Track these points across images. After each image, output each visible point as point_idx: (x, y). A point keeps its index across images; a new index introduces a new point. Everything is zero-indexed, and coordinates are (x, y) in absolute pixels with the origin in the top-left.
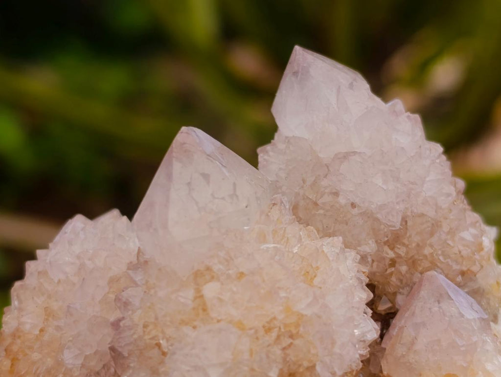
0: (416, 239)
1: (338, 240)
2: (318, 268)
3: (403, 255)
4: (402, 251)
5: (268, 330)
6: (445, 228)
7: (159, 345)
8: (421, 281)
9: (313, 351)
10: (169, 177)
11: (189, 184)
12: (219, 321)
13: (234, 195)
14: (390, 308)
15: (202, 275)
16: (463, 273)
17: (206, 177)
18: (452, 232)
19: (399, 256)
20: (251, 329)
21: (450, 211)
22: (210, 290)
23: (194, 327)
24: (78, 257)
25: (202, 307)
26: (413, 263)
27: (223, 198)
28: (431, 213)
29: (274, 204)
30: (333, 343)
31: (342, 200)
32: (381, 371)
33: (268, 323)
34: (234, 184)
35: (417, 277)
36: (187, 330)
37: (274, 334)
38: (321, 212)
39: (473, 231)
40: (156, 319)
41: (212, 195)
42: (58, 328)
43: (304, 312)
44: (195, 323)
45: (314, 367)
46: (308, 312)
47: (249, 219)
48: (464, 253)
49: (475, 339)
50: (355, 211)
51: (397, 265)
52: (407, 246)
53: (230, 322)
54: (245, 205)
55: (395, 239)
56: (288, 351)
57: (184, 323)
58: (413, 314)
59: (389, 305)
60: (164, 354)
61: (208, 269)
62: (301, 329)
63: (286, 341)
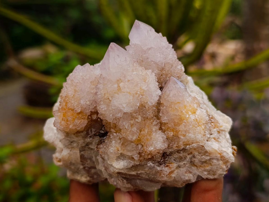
0: (167, 69)
1: (150, 71)
2: (146, 78)
3: (164, 73)
4: (164, 72)
5: (136, 94)
6: (174, 66)
7: (109, 99)
8: (170, 79)
9: (147, 99)
10: (109, 56)
11: (114, 58)
12: (124, 92)
13: (126, 60)
14: (161, 86)
15: (119, 81)
16: (178, 77)
17: (118, 56)
18: (176, 67)
19: (163, 73)
20: (132, 94)
21: (175, 61)
22: (121, 85)
23: (118, 94)
24: (81, 76)
25: (119, 89)
26: (167, 75)
27: (123, 61)
28: (171, 63)
29: (134, 62)
30: (152, 96)
31: (149, 60)
32: (161, 102)
33: (136, 92)
34: (126, 58)
35: (168, 79)
36: (116, 95)
37: (138, 95)
38: (144, 63)
39: (180, 66)
40: (108, 92)
41: (120, 60)
42: (79, 94)
43: (145, 89)
44: (118, 93)
45: (147, 102)
46: (146, 89)
47: (130, 66)
48: (178, 72)
49: (184, 93)
50: (153, 62)
51: (163, 76)
52: (165, 71)
53: (127, 92)
54: (129, 63)
55: (163, 69)
56: (141, 99)
57: (115, 93)
58: (169, 88)
59: (161, 85)
60: (110, 101)
61: (120, 79)
62: (144, 93)
63: (141, 96)
